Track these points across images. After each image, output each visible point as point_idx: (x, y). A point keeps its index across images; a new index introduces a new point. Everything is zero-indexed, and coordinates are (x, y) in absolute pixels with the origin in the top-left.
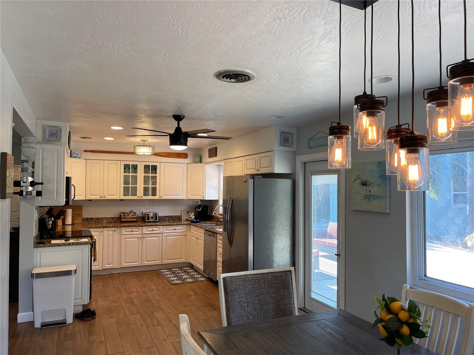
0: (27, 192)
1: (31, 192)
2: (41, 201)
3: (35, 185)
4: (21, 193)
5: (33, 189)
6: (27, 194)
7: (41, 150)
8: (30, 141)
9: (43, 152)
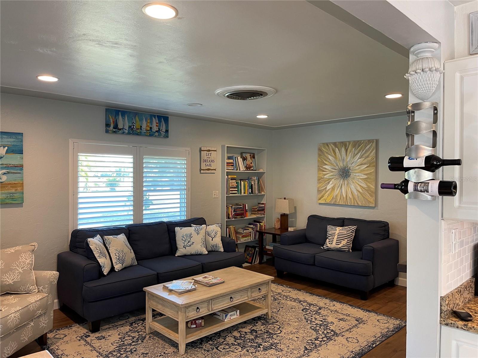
0: (416, 184)
1: (426, 184)
2: (459, 207)
3: (437, 167)
4: (403, 187)
5: (434, 175)
6: (416, 190)
7: (458, 75)
8: (428, 55)
9: (462, 78)
